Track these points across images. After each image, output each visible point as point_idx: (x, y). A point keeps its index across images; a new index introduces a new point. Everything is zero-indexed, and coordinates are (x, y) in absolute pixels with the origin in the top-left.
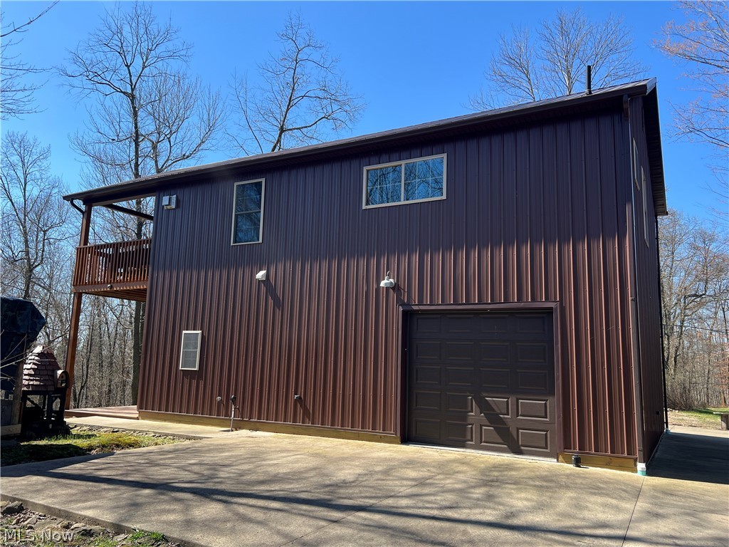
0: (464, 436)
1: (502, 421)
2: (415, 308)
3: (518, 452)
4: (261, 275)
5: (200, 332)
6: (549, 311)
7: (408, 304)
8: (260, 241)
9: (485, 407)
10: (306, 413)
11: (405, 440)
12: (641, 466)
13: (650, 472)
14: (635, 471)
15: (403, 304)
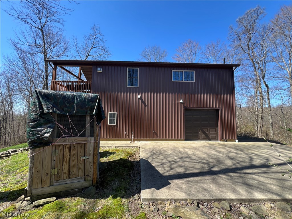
0: (198, 138)
1: (207, 134)
2: (188, 108)
3: (210, 140)
4: (139, 96)
5: (116, 113)
6: (218, 110)
7: (186, 107)
8: (138, 87)
9: (202, 131)
10: (157, 135)
11: (186, 140)
12: (237, 141)
13: (239, 142)
14: (235, 141)
15: (184, 107)
